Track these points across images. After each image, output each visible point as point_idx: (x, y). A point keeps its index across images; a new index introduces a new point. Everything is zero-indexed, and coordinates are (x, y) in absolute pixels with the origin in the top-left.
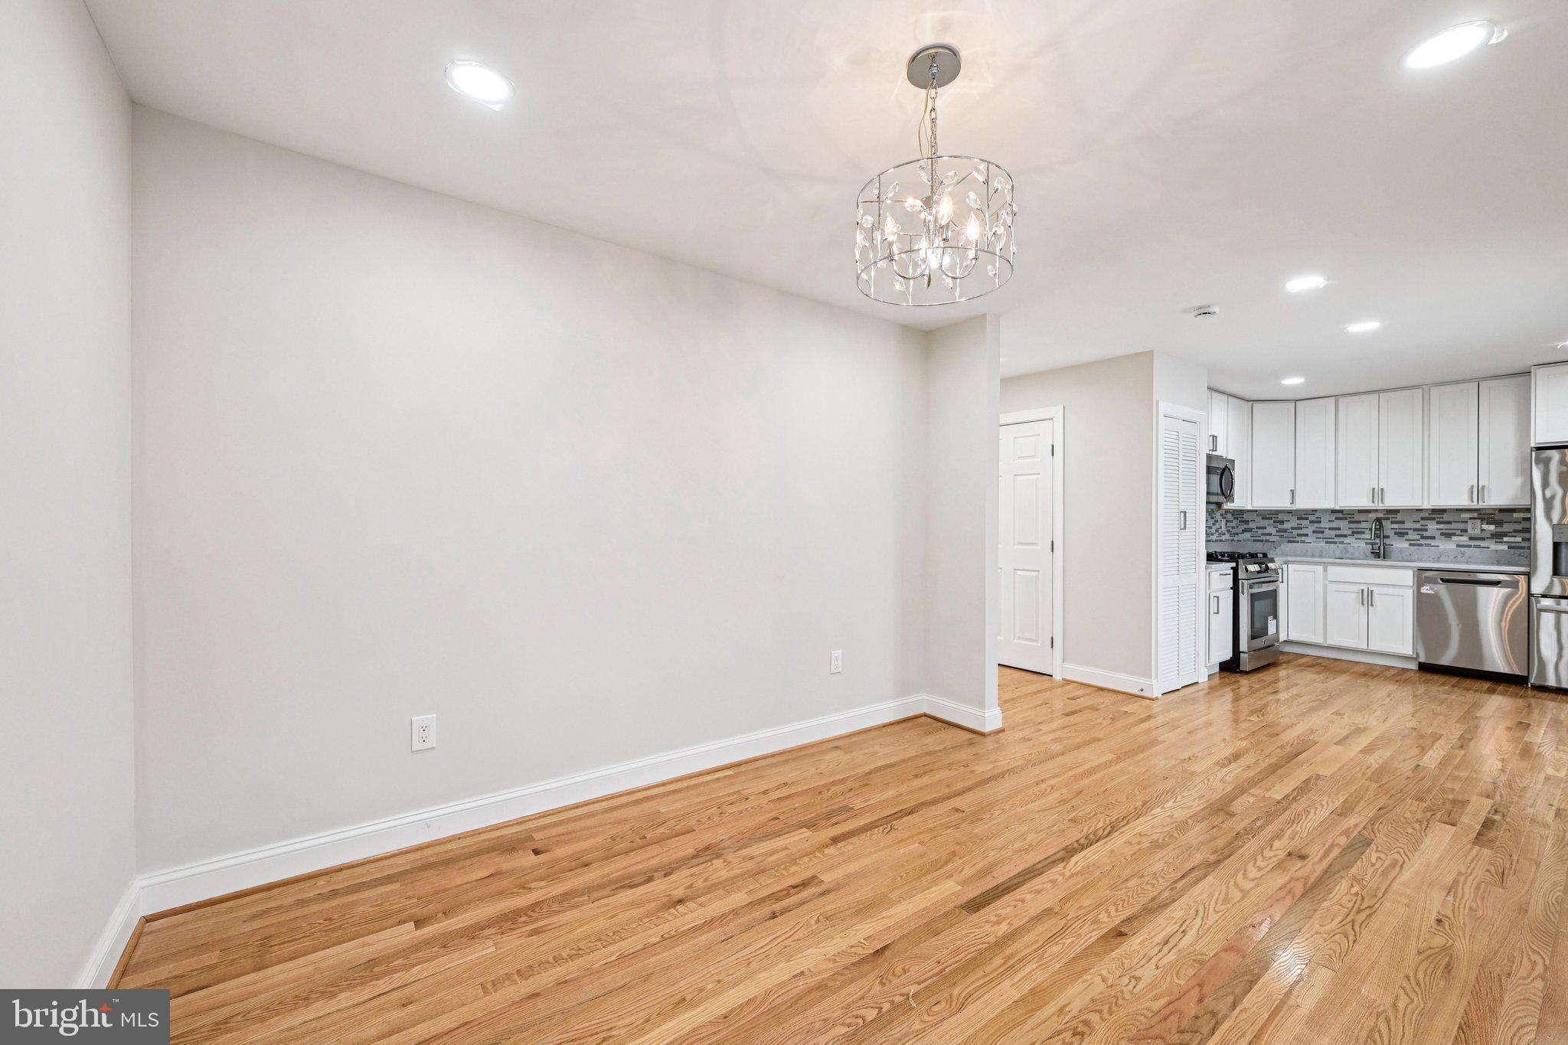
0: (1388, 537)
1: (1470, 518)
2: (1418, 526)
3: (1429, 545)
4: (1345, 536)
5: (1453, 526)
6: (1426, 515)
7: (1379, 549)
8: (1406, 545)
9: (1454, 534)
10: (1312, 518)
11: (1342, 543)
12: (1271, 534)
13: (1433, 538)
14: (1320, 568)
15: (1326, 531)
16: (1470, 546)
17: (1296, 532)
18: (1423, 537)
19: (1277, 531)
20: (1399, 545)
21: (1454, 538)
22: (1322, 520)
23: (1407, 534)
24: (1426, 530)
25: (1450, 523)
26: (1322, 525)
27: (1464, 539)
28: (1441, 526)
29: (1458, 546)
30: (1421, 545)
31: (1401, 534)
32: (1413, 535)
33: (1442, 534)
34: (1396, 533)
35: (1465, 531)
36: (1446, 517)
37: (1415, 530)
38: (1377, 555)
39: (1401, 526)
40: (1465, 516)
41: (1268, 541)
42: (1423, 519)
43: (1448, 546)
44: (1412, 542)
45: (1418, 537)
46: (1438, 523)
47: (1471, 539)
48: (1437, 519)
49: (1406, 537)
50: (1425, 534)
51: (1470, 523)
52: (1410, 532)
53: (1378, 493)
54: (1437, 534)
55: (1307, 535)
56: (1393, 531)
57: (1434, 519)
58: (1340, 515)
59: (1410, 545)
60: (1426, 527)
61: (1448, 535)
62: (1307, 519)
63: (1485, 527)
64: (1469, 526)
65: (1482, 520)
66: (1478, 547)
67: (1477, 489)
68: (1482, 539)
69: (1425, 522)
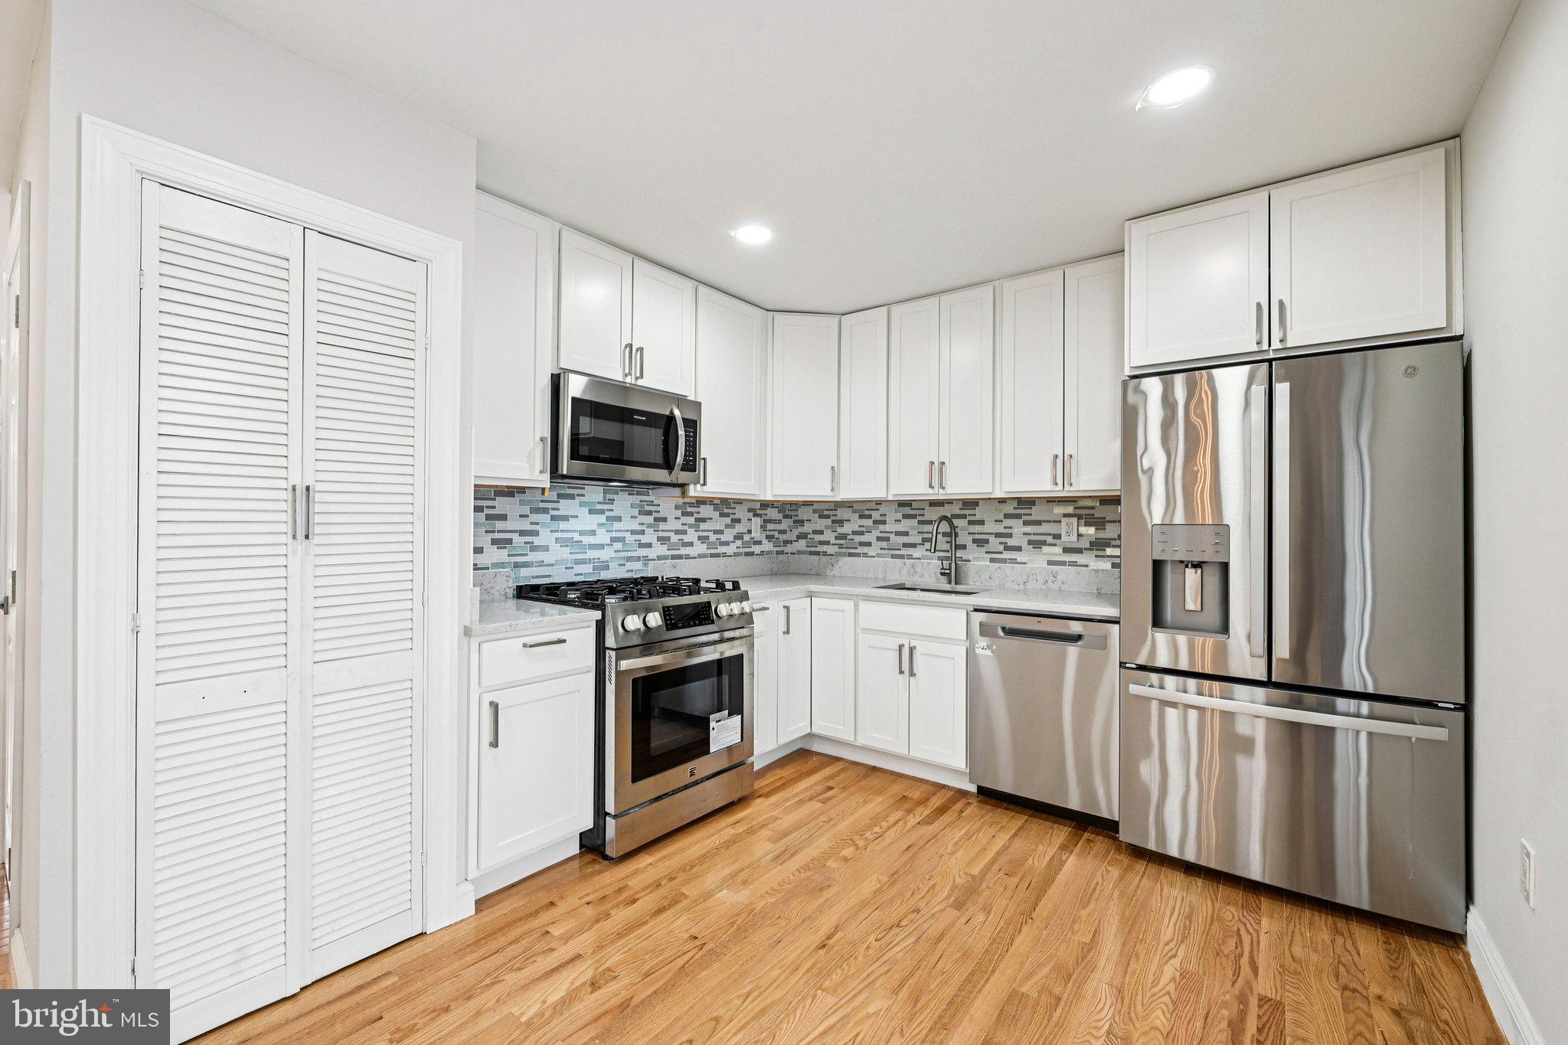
0: (964, 547)
1: (1065, 515)
2: (1000, 529)
3: (1013, 561)
4: (914, 546)
5: (1044, 528)
6: (1009, 508)
7: (950, 569)
8: (986, 561)
9: (1044, 543)
10: (876, 515)
11: (910, 557)
12: (827, 543)
13: (1019, 549)
14: (851, 604)
15: (892, 537)
16: (1063, 563)
17: (858, 539)
18: (1007, 548)
19: (837, 538)
20: (976, 560)
21: (1045, 549)
22: (887, 519)
23: (987, 542)
24: (1010, 536)
25: (1038, 523)
26: (887, 528)
27: (1055, 552)
28: (1029, 529)
29: (1050, 563)
30: (1004, 561)
31: (980, 543)
32: (994, 543)
33: (1030, 542)
34: (973, 541)
35: (1058, 536)
36: (1036, 513)
37: (998, 535)
38: (947, 578)
39: (980, 528)
40: (1059, 510)
41: (825, 554)
42: (1007, 516)
43: (1038, 561)
44: (993, 556)
45: (1000, 548)
46: (1026, 523)
47: (1066, 550)
48: (1024, 517)
49: (987, 547)
50: (1011, 542)
51: (1064, 520)
52: (992, 538)
53: (938, 471)
54: (1023, 542)
55: (869, 544)
56: (971, 537)
57: (1018, 516)
58: (908, 510)
59: (991, 561)
60: (1010, 531)
61: (1037, 544)
62: (870, 517)
63: (1083, 530)
64: (1063, 529)
65: (1079, 517)
66: (1074, 564)
67: (1063, 463)
68: (1079, 551)
69: (1008, 522)
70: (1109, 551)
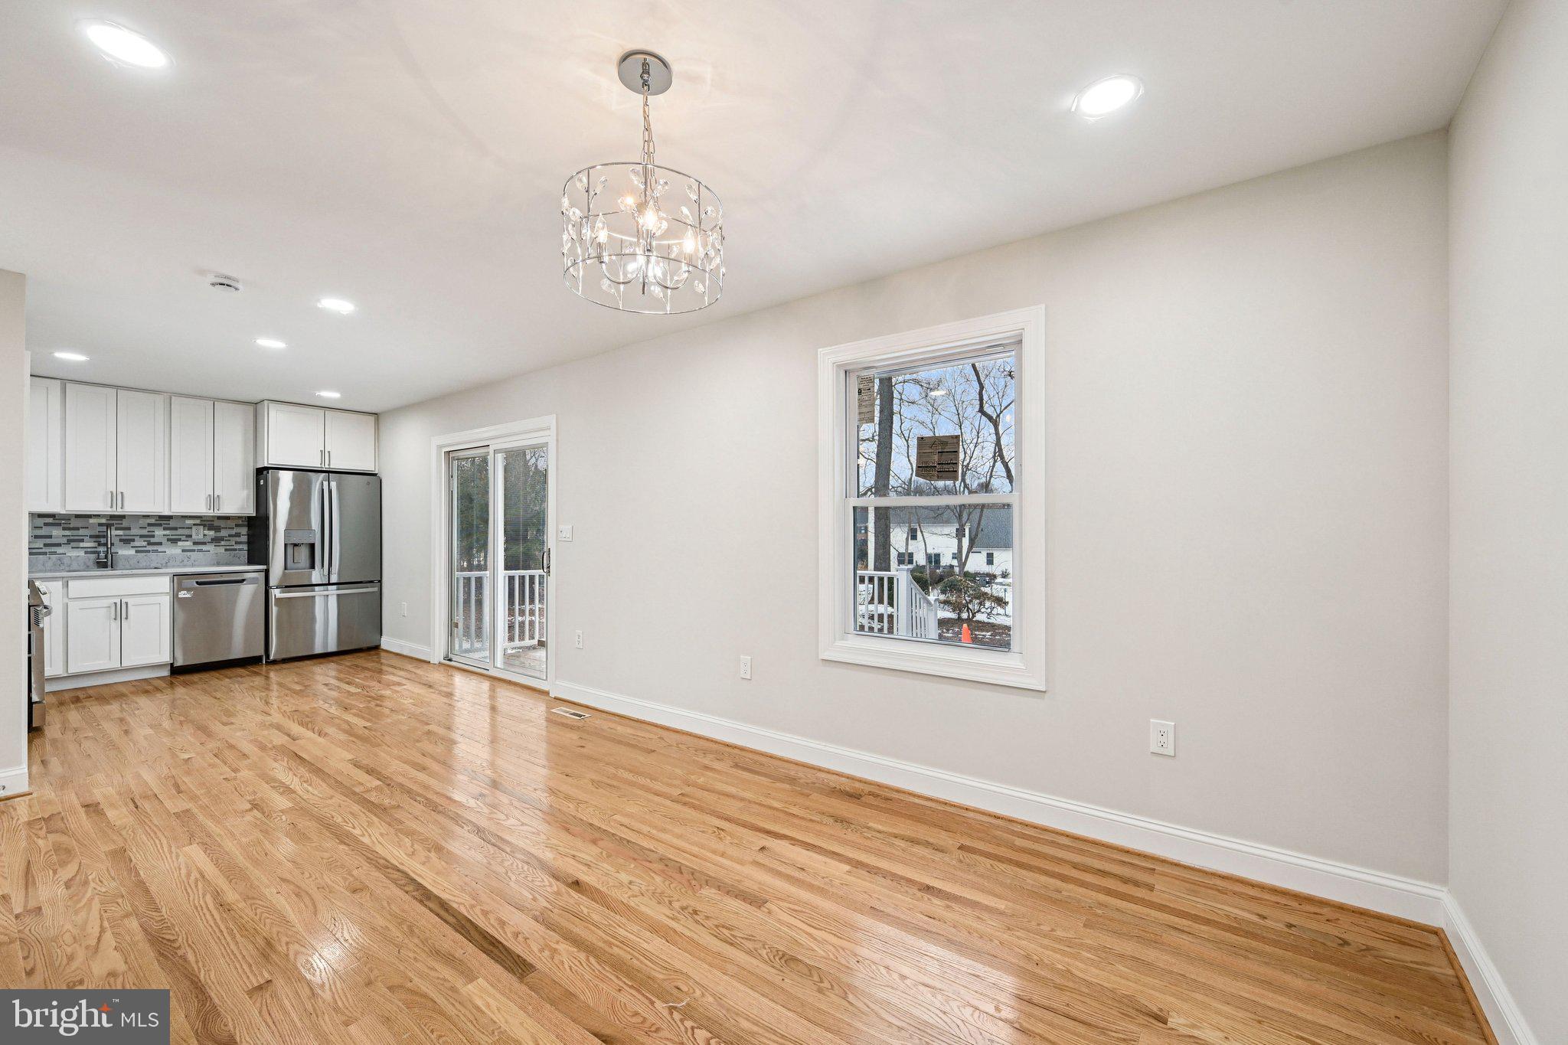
0: (114, 545)
1: (194, 525)
2: (144, 532)
3: (157, 551)
4: (58, 545)
5: (180, 532)
6: (153, 521)
7: (106, 557)
8: (132, 552)
9: (180, 540)
13: (160, 544)
14: (60, 583)
16: (194, 551)
18: (150, 544)
20: (125, 552)
21: (180, 543)
23: (133, 540)
24: (153, 536)
25: (176, 529)
27: (188, 544)
28: (167, 532)
29: (183, 551)
30: (148, 551)
31: (127, 541)
32: (140, 542)
33: (168, 540)
34: (121, 540)
35: (191, 536)
36: (172, 523)
37: (141, 536)
38: (102, 565)
39: (127, 532)
40: (189, 522)
42: (150, 525)
43: (174, 551)
44: (139, 549)
45: (145, 544)
46: (165, 529)
47: (195, 543)
48: (164, 526)
49: (132, 544)
50: (152, 540)
51: (194, 528)
52: (136, 538)
53: (116, 497)
54: (164, 541)
56: (118, 538)
57: (160, 525)
58: (53, 520)
59: (136, 552)
60: (153, 533)
61: (174, 541)
63: (206, 532)
64: (194, 532)
65: (204, 526)
66: (201, 551)
67: (214, 500)
68: (204, 543)
69: (151, 529)
70: (223, 543)
